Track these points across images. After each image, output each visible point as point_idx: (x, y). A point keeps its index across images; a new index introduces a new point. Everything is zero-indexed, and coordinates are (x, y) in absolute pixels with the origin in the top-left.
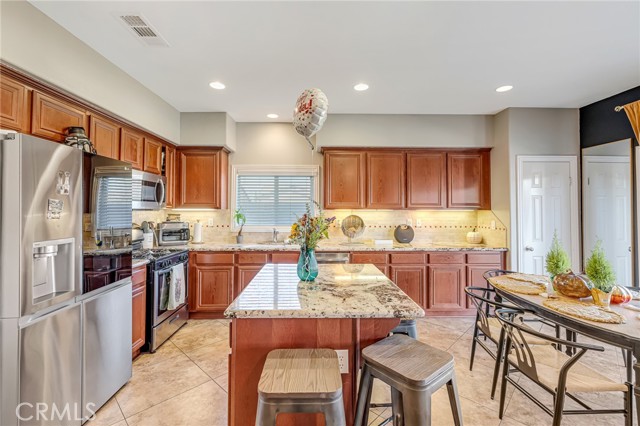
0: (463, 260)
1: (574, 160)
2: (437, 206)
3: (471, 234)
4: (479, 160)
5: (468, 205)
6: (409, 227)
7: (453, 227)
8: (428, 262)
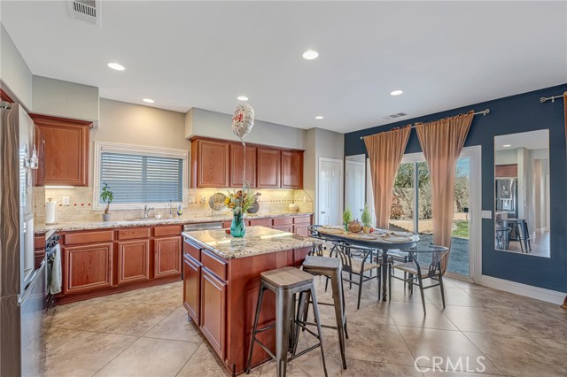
0: (292, 222)
1: (342, 161)
2: (274, 187)
3: (291, 205)
4: (298, 157)
7: (281, 202)
8: (273, 225)
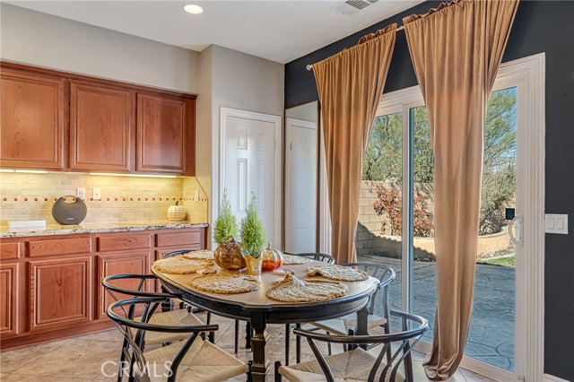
0: (151, 243)
1: (278, 120)
3: (172, 209)
4: (181, 108)
5: (166, 169)
6: (78, 200)
7: (150, 201)
8: (98, 250)
